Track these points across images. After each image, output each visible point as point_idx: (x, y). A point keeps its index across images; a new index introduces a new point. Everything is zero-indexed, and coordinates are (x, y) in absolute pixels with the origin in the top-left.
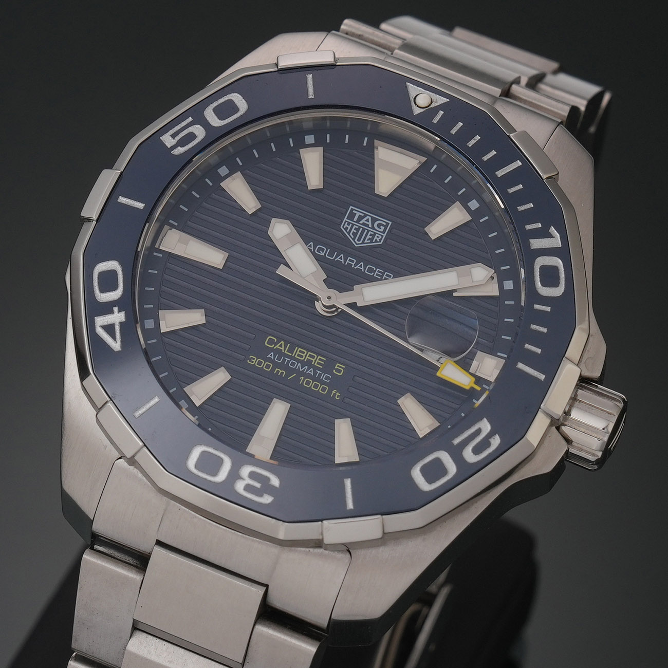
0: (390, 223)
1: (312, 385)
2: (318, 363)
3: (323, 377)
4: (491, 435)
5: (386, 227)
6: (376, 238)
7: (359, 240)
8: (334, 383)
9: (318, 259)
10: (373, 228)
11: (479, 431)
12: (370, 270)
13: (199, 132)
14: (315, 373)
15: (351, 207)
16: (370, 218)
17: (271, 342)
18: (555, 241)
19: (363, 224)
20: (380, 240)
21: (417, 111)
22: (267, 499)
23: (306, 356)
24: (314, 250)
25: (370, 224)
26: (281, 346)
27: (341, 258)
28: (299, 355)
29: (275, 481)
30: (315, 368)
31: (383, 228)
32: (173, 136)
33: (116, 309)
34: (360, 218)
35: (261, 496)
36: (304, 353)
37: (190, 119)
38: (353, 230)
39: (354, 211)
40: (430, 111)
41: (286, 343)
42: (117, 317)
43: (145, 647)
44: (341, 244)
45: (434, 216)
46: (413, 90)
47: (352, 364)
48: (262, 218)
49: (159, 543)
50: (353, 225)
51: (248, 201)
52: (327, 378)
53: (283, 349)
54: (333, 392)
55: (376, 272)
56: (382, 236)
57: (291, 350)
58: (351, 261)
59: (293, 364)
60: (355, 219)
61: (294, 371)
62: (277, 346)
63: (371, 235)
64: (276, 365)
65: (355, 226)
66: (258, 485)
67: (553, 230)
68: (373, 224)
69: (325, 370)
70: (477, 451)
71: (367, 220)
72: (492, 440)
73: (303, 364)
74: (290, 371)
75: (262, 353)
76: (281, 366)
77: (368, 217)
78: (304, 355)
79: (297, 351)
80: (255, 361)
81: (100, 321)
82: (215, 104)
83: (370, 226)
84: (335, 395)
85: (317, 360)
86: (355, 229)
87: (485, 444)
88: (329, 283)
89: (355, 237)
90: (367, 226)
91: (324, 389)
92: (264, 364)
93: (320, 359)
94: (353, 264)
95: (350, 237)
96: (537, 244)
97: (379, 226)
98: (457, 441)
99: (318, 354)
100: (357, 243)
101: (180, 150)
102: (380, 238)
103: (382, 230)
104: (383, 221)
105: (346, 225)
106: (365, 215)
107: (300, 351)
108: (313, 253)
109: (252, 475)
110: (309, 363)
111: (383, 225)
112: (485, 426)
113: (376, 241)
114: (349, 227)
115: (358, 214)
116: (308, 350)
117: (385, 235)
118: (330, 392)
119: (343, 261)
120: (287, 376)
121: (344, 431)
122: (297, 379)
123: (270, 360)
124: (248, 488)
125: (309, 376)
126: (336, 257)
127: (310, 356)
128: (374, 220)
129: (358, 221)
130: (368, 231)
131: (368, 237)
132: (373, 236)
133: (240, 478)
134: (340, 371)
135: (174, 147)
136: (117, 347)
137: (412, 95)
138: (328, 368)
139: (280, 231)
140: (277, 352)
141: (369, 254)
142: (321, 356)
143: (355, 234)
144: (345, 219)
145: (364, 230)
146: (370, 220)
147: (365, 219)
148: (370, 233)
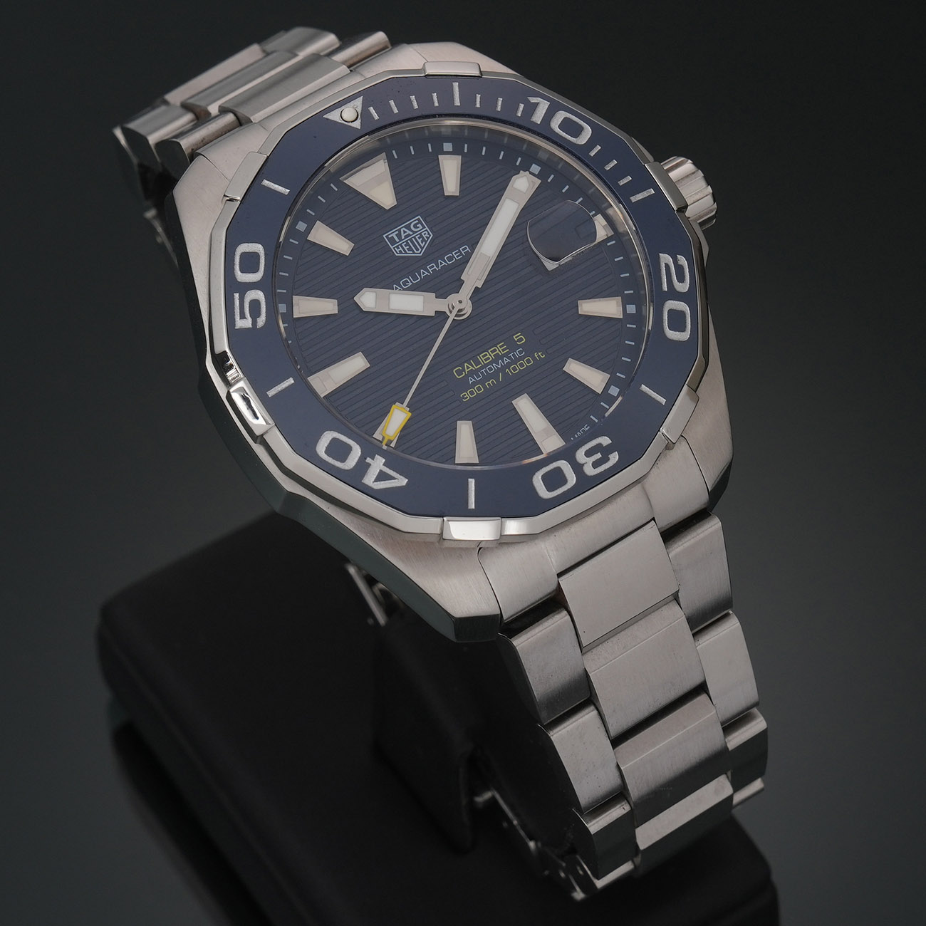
0: (419, 217)
1: (518, 368)
2: (503, 350)
3: (517, 354)
4: (675, 260)
5: (420, 222)
6: (424, 236)
7: (418, 250)
8: (529, 350)
9: (414, 288)
10: (414, 232)
11: (667, 266)
12: (450, 259)
13: (255, 294)
14: (510, 358)
15: (384, 236)
16: (404, 229)
17: (459, 373)
19: (406, 237)
20: (429, 234)
21: (357, 125)
22: (614, 458)
23: (490, 355)
24: (402, 288)
25: (409, 232)
26: (468, 368)
27: (424, 274)
28: (486, 360)
29: (605, 441)
30: (506, 355)
31: (419, 225)
32: (243, 316)
34: (399, 236)
35: (609, 459)
36: (486, 355)
37: (237, 295)
38: (405, 248)
39: (390, 236)
40: (365, 115)
41: (469, 362)
44: (411, 265)
45: (439, 182)
46: (334, 116)
47: (522, 326)
48: (348, 306)
49: (560, 575)
50: (401, 245)
51: (328, 306)
52: (520, 352)
53: (471, 368)
54: (536, 356)
55: (455, 256)
56: (426, 230)
57: (477, 363)
58: (432, 267)
59: (490, 369)
60: (397, 240)
61: (498, 370)
62: (467, 371)
63: (419, 238)
64: (482, 382)
65: (403, 245)
66: (599, 456)
68: (412, 231)
69: (512, 350)
70: (681, 279)
71: (405, 232)
72: (680, 263)
73: (496, 361)
74: (495, 375)
75: (464, 385)
76: (487, 378)
77: (402, 230)
78: (488, 356)
79: (481, 358)
80: (467, 396)
82: (237, 267)
83: (411, 233)
84: (539, 356)
85: (500, 349)
86: (406, 246)
87: (679, 269)
88: (442, 295)
89: (413, 251)
90: (409, 235)
91: (528, 361)
92: (475, 390)
93: (501, 347)
94: (435, 267)
95: (410, 254)
97: (415, 226)
98: (665, 288)
99: (495, 345)
100: (419, 253)
101: (261, 321)
102: (427, 233)
103: (421, 227)
104: (413, 222)
105: (398, 251)
106: (399, 230)
107: (483, 356)
108: (405, 290)
109: (589, 454)
110: (498, 357)
111: (417, 224)
112: (665, 258)
113: (428, 238)
114: (401, 249)
115: (394, 235)
116: (486, 350)
117: (427, 228)
118: (534, 358)
119: (427, 273)
120: (497, 380)
121: (576, 369)
122: (505, 374)
123: (474, 384)
124: (596, 465)
125: (508, 365)
126: (420, 277)
127: (492, 352)
128: (408, 227)
129: (400, 239)
130: (414, 237)
131: (420, 241)
132: (421, 236)
133: (583, 465)
134: (521, 339)
135: (254, 322)
136: (403, 481)
137: (338, 119)
138: (512, 346)
139: (368, 300)
140: (471, 373)
141: (435, 251)
142: (498, 344)
143: (410, 249)
144: (392, 248)
145: (411, 240)
146: (406, 230)
147: (402, 233)
148: (417, 237)
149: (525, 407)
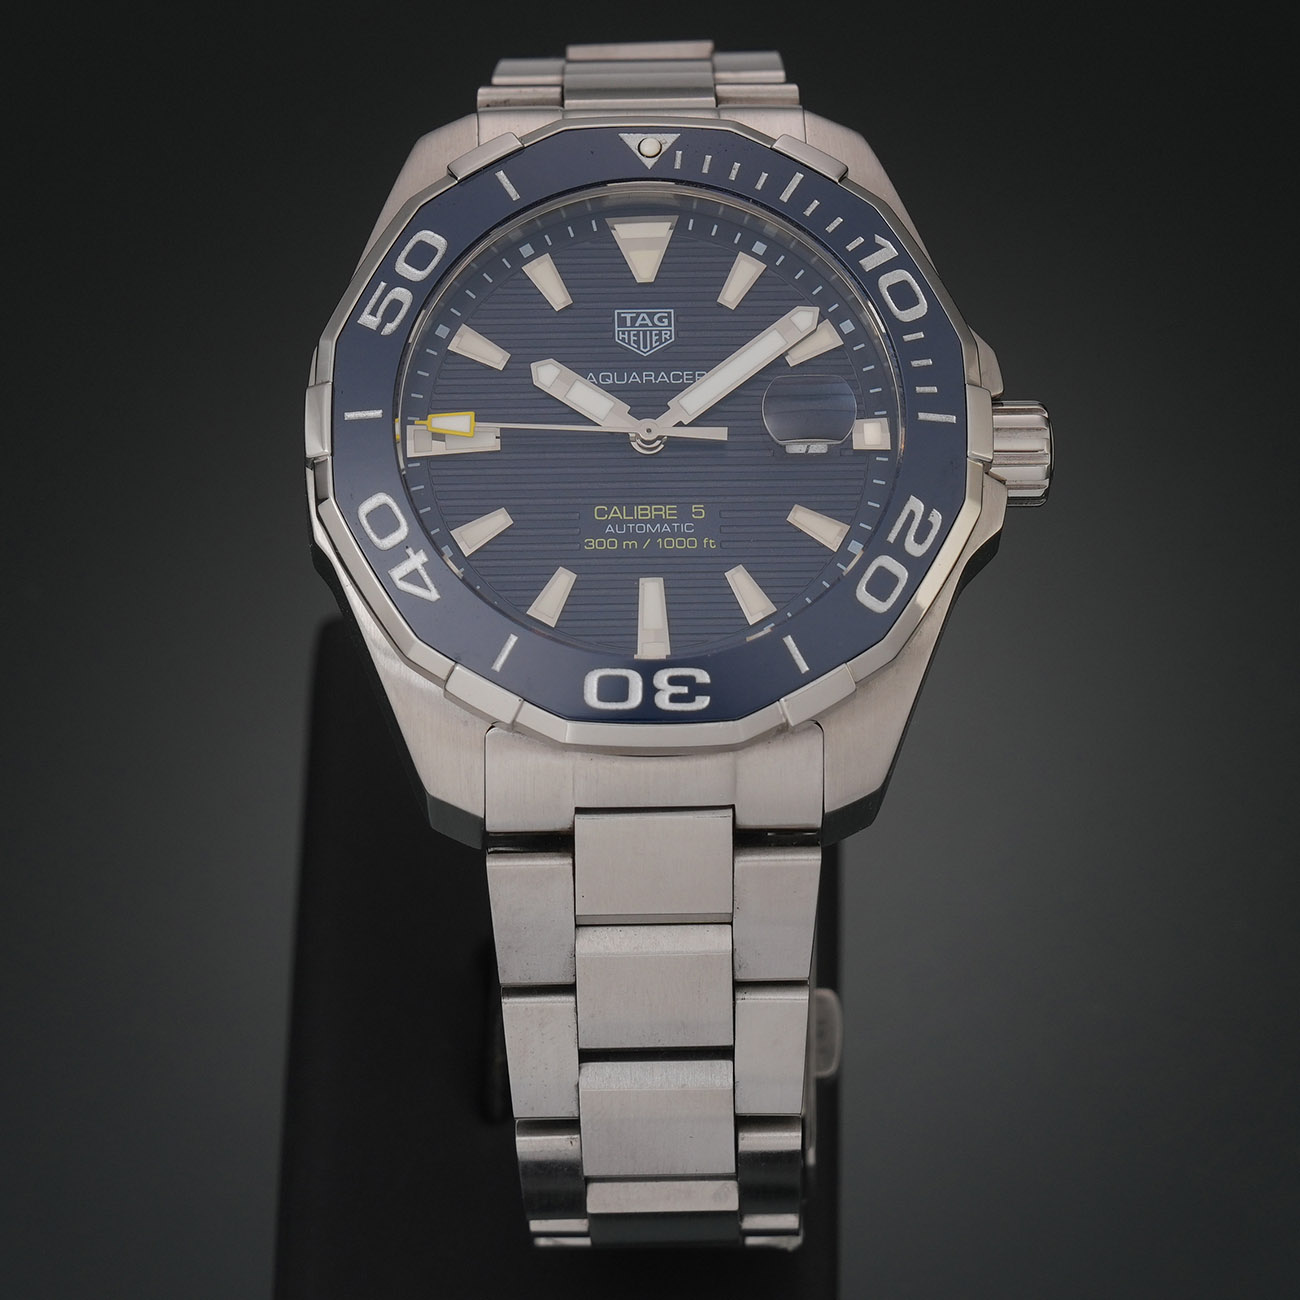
0: (672, 311)
1: (675, 544)
2: (670, 515)
3: (684, 528)
4: (927, 514)
5: (669, 317)
6: (663, 336)
7: (645, 347)
8: (701, 529)
9: (610, 390)
10: (655, 325)
11: (912, 515)
12: (676, 377)
13: (402, 294)
14: (672, 528)
15: (616, 312)
16: (645, 315)
17: (601, 513)
18: (889, 251)
19: (641, 326)
20: (670, 336)
21: (649, 163)
22: (702, 702)
23: (651, 512)
24: (598, 381)
25: (648, 321)
26: (615, 512)
27: (635, 378)
28: (642, 515)
29: (703, 677)
30: (670, 522)
31: (666, 320)
32: (373, 313)
33: (410, 551)
34: (634, 320)
35: (693, 700)
36: (647, 509)
37: (383, 285)
38: (632, 338)
39: (622, 315)
40: (665, 157)
41: (621, 507)
42: (417, 560)
43: (598, 944)
44: (625, 361)
45: (720, 282)
46: (631, 140)
47: (711, 499)
48: (518, 369)
49: (579, 811)
50: (629, 332)
51: (494, 356)
52: (689, 528)
53: (619, 515)
54: (705, 541)
55: (685, 377)
56: (670, 331)
57: (630, 513)
58: (649, 376)
59: (641, 528)
60: (629, 324)
61: (649, 535)
62: (611, 515)
63: (656, 335)
64: (621, 538)
65: (632, 333)
66: (685, 690)
67: (879, 239)
68: (652, 322)
69: (681, 520)
70: (920, 538)
71: (643, 319)
72: (931, 519)
73: (653, 522)
74: (641, 539)
75: (598, 530)
76: (628, 536)
77: (642, 315)
78: (648, 512)
79: (638, 510)
80: (593, 544)
81: (397, 573)
82: (404, 254)
83: (650, 324)
84: (708, 543)
85: (667, 511)
86: (634, 335)
87: (925, 527)
88: (637, 412)
89: (639, 346)
90: (647, 325)
91: (692, 543)
92: (606, 544)
93: (670, 509)
94: (652, 378)
95: (633, 347)
96: (869, 263)
97: (660, 319)
98: (892, 538)
99: (664, 504)
100: (645, 352)
101: (390, 328)
102: (669, 334)
103: (666, 324)
104: (662, 312)
105: (621, 336)
106: (638, 314)
107: (642, 510)
108: (599, 385)
109: (673, 681)
110: (659, 519)
111: (665, 317)
112: (916, 505)
113: (666, 340)
114: (626, 336)
115: (628, 316)
116: (650, 504)
117: (672, 328)
118: (701, 543)
119: (638, 379)
120: (641, 544)
121: (740, 581)
122: (654, 544)
123: (611, 535)
124: (674, 698)
125: (664, 535)
126: (628, 379)
127: (656, 510)
128: (651, 316)
129: (633, 325)
130: (651, 331)
131: (655, 338)
132: (659, 334)
133: (659, 690)
134: (700, 514)
135: (382, 326)
136: (433, 595)
137: (633, 146)
138: (684, 515)
139: (547, 375)
140: (615, 521)
141: (666, 359)
142: (669, 504)
143: (637, 342)
144: (617, 329)
145: (645, 332)
146: (646, 317)
147: (640, 318)
148: (654, 333)
149: (652, 594)
